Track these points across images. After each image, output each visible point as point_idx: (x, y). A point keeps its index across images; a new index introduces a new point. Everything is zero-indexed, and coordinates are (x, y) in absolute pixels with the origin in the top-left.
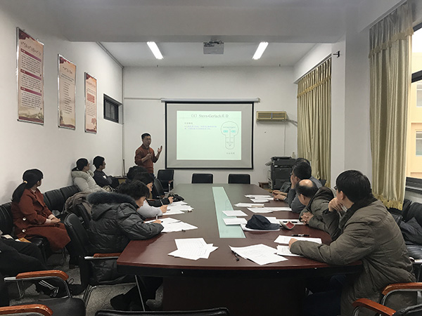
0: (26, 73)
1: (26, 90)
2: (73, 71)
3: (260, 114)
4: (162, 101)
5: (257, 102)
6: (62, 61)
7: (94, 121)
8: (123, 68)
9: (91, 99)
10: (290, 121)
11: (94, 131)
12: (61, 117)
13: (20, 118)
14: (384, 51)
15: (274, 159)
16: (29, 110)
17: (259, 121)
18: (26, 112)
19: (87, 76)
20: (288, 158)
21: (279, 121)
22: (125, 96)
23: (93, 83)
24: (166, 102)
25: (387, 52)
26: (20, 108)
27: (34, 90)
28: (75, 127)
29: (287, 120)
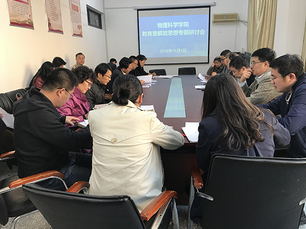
3: (216, 16)
4: (135, 9)
7: (80, 27)
9: (75, 8)
10: (241, 21)
11: (80, 35)
12: (49, 23)
13: (11, 23)
16: (19, 17)
17: (214, 22)
21: (231, 21)
22: (106, 7)
24: (138, 10)
26: (11, 15)
28: (62, 32)
29: (239, 21)
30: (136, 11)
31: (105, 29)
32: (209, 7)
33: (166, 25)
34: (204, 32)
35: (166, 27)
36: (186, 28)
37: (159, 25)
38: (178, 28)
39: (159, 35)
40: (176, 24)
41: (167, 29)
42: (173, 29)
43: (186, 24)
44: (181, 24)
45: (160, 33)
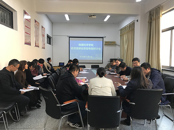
7: (44, 44)
8: (52, 23)
9: (43, 36)
11: (44, 48)
12: (35, 43)
13: (25, 43)
17: (105, 45)
19: (42, 27)
21: (113, 45)
23: (44, 30)
26: (25, 40)
27: (28, 33)
28: (39, 47)
29: (116, 45)
30: (69, 38)
31: (52, 45)
32: (103, 38)
33: (83, 45)
34: (100, 49)
35: (83, 46)
36: (92, 47)
37: (80, 45)
38: (88, 47)
39: (79, 49)
40: (87, 45)
41: (83, 47)
42: (86, 47)
43: (92, 45)
44: (90, 45)
45: (80, 48)
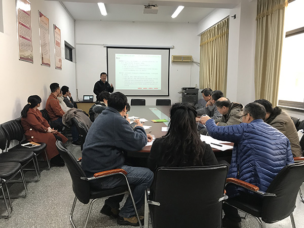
0: (22, 25)
1: (23, 37)
2: (47, 23)
3: (175, 57)
4: (104, 47)
5: (172, 48)
6: (41, 15)
7: (60, 61)
8: (75, 21)
9: (58, 44)
10: (195, 62)
11: (60, 68)
12: (42, 58)
13: (20, 58)
14: (267, 16)
15: (184, 89)
16: (25, 52)
17: (173, 62)
18: (23, 54)
19: (55, 27)
20: (194, 88)
21: (187, 62)
22: (77, 42)
23: (58, 32)
24: (108, 47)
25: (269, 17)
26: (20, 51)
27: (27, 37)
28: (50, 65)
29: (193, 62)
30: (106, 48)
31: (76, 63)
32: (169, 49)
